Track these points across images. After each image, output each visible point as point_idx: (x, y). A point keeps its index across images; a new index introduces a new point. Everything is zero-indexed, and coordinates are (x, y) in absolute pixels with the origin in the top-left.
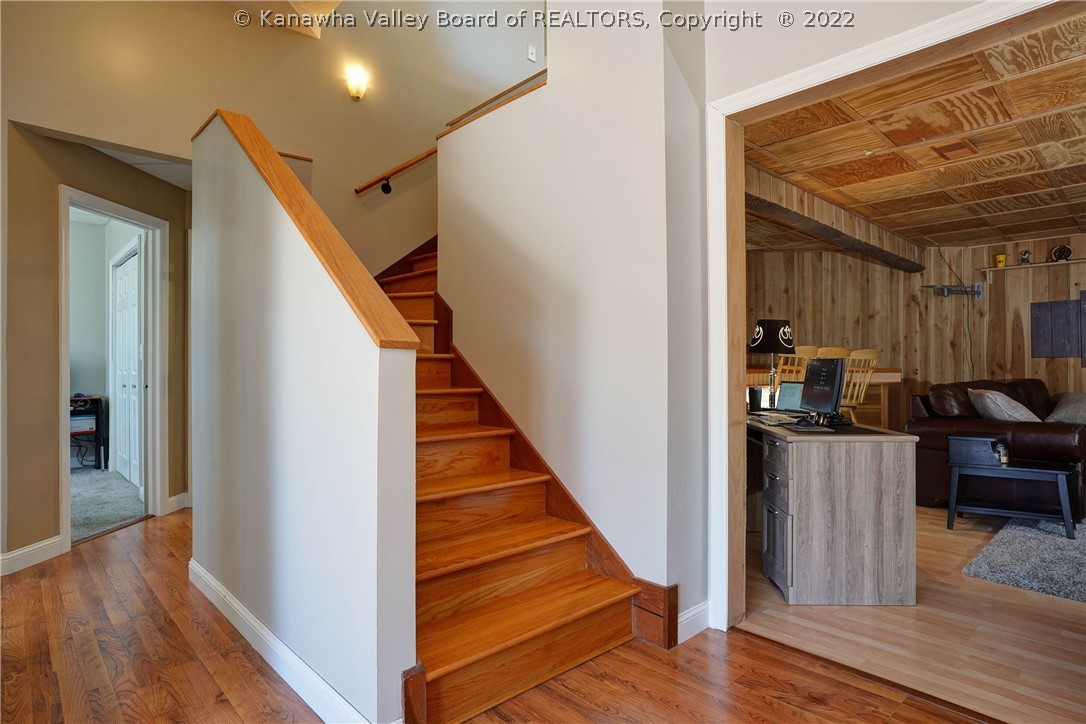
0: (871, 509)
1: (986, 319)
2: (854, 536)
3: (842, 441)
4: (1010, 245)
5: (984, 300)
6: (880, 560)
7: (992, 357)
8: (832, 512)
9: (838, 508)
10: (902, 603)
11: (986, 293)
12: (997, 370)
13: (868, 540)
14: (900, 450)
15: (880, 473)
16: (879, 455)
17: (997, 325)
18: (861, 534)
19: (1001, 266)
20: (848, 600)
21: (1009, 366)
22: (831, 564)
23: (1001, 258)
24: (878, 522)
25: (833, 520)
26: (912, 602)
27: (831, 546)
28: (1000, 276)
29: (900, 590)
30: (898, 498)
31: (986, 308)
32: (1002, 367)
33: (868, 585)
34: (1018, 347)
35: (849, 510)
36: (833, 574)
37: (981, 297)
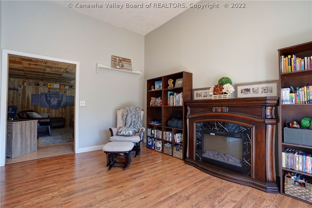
0: (29, 135)
1: (21, 97)
2: (26, 140)
3: (24, 122)
4: (27, 81)
5: (20, 92)
6: (31, 144)
7: (22, 105)
8: (22, 137)
9: (23, 136)
10: (35, 151)
11: (21, 90)
12: (23, 108)
13: (29, 141)
14: (35, 123)
15: (31, 127)
16: (31, 124)
17: (23, 98)
18: (27, 140)
19: (25, 85)
20: (25, 153)
21: (26, 107)
22: (22, 147)
23: (25, 83)
24: (31, 137)
25: (22, 138)
26: (36, 150)
27: (22, 143)
28: (24, 87)
29: (34, 148)
30: (34, 131)
31: (21, 94)
32: (24, 107)
33: (29, 149)
34: (28, 103)
35: (25, 136)
36: (22, 149)
37: (20, 91)
